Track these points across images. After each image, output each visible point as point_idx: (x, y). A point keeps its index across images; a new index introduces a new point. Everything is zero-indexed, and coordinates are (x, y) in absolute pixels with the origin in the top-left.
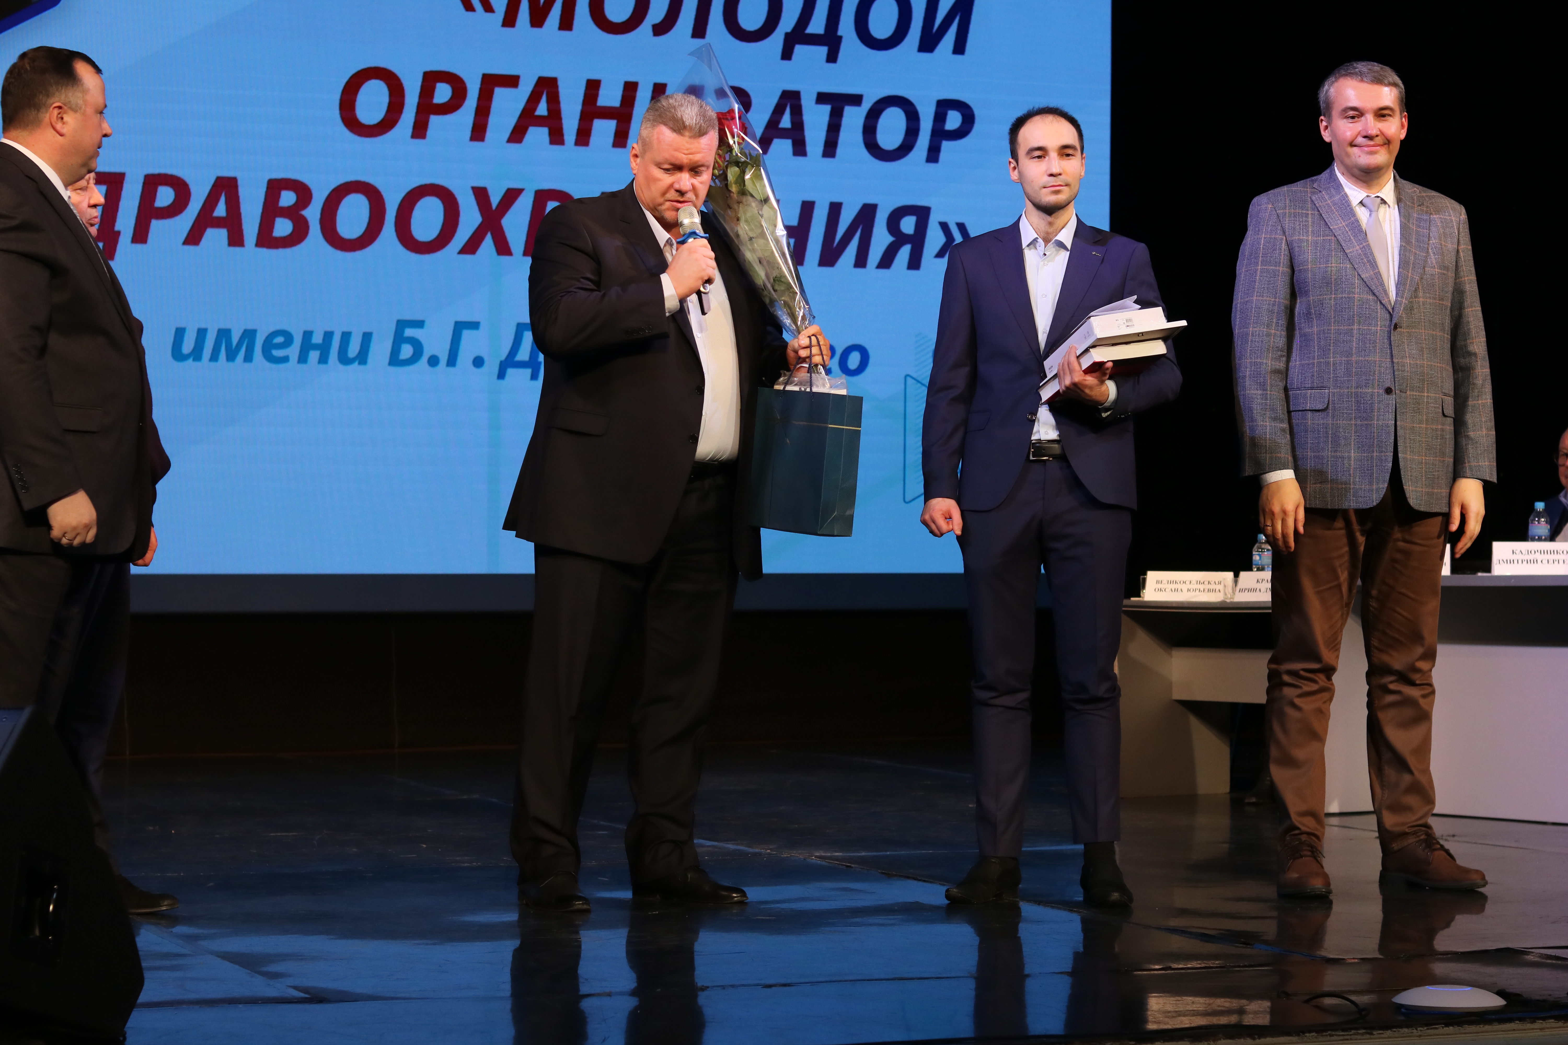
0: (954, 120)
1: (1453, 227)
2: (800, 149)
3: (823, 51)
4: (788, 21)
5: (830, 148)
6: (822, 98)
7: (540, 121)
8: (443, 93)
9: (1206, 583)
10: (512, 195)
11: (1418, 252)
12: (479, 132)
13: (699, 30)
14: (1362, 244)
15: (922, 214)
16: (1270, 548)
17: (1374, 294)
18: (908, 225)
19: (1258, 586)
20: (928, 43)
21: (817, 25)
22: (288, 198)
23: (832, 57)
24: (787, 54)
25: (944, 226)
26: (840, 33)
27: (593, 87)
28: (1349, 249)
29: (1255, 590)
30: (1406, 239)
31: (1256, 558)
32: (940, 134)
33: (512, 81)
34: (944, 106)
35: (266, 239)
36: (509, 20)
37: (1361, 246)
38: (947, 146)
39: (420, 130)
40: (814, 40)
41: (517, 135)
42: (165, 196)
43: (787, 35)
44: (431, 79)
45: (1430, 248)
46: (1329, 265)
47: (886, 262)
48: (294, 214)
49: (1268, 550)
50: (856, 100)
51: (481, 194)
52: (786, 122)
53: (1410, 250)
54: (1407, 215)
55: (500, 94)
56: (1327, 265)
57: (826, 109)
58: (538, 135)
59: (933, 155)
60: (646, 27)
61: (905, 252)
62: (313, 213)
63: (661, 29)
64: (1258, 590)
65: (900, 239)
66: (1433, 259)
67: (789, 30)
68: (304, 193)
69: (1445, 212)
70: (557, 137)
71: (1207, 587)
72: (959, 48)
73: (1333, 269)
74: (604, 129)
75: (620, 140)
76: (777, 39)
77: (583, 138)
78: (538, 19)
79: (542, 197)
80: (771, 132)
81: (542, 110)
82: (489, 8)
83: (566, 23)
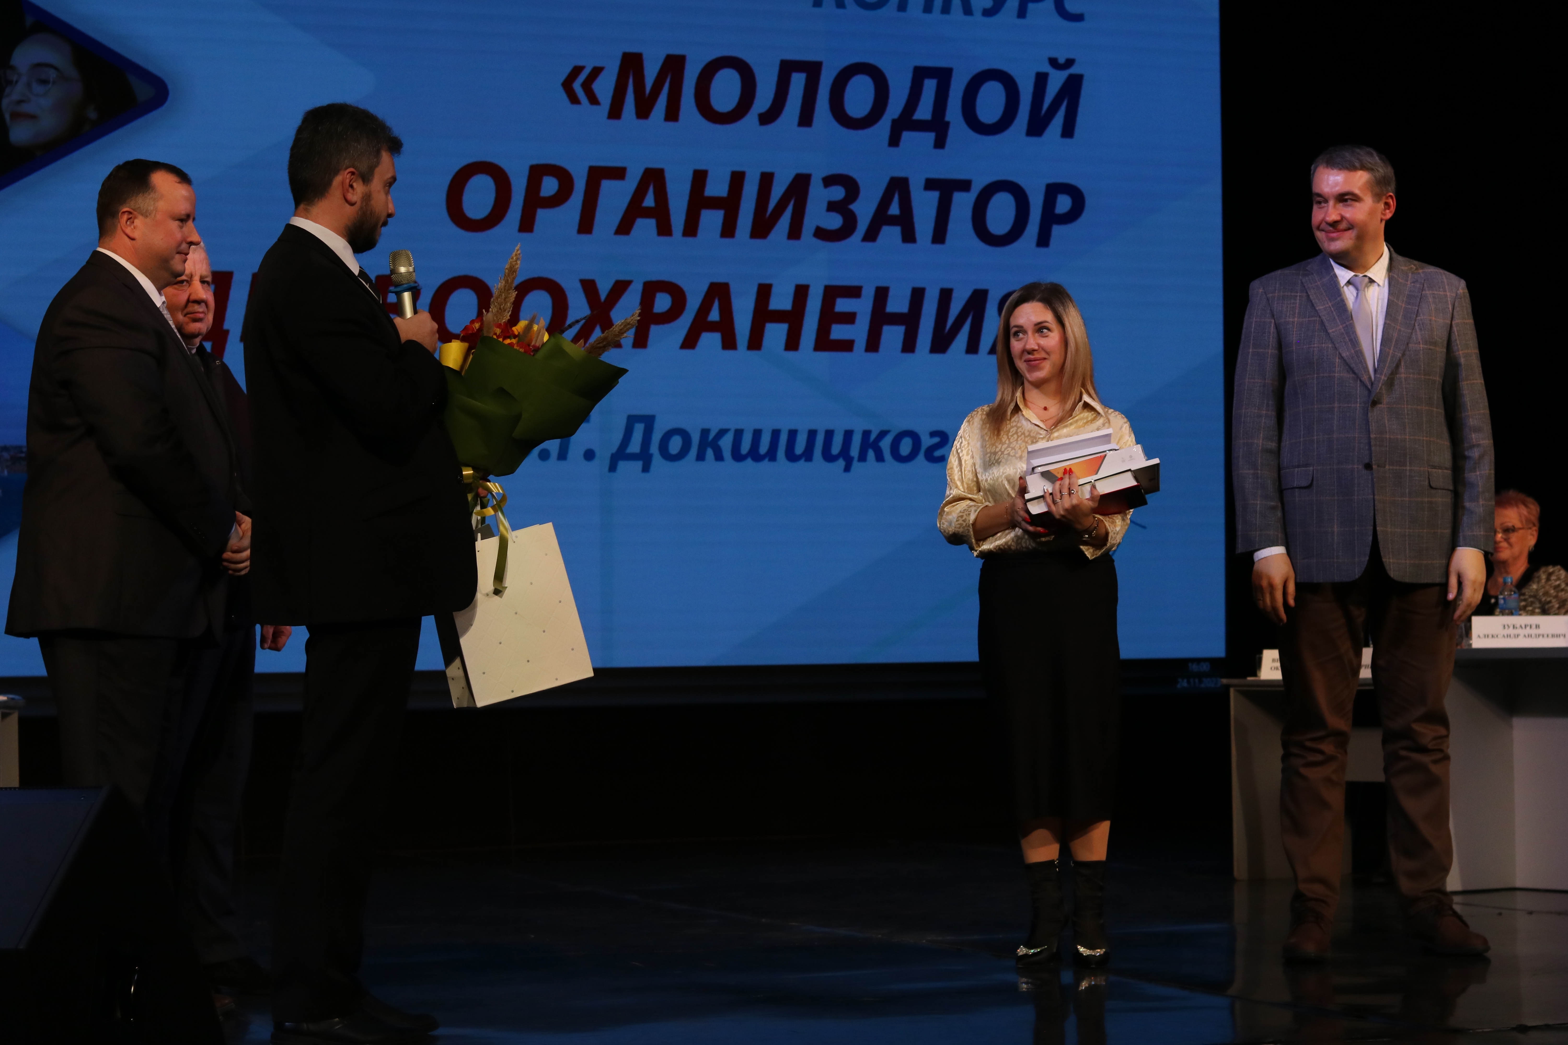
0: (1064, 203)
1: (1447, 302)
2: (909, 236)
3: (930, 137)
4: (895, 107)
5: (939, 235)
6: (930, 184)
7: (647, 213)
8: (549, 186)
10: (620, 288)
11: (1402, 329)
12: (586, 225)
13: (806, 119)
14: (1345, 323)
17: (1354, 373)
20: (1036, 127)
21: (924, 112)
23: (940, 143)
24: (894, 141)
26: (947, 119)
27: (700, 178)
28: (1332, 329)
30: (1391, 316)
32: (1050, 218)
33: (618, 173)
34: (1053, 191)
36: (615, 112)
37: (1344, 325)
38: (1057, 230)
39: (527, 225)
40: (921, 126)
41: (624, 228)
43: (894, 122)
44: (537, 173)
45: (1416, 325)
46: (1312, 346)
50: (964, 185)
51: (589, 287)
52: (894, 209)
53: (1394, 327)
54: (1397, 292)
55: (607, 186)
56: (1310, 346)
57: (935, 196)
58: (645, 227)
59: (1043, 240)
60: (752, 118)
63: (768, 118)
66: (1418, 335)
67: (896, 116)
69: (1439, 288)
70: (664, 229)
72: (1068, 131)
73: (1315, 349)
74: (712, 219)
75: (728, 230)
76: (883, 127)
77: (691, 229)
78: (643, 111)
79: (651, 289)
80: (880, 219)
81: (649, 201)
82: (594, 100)
83: (672, 114)
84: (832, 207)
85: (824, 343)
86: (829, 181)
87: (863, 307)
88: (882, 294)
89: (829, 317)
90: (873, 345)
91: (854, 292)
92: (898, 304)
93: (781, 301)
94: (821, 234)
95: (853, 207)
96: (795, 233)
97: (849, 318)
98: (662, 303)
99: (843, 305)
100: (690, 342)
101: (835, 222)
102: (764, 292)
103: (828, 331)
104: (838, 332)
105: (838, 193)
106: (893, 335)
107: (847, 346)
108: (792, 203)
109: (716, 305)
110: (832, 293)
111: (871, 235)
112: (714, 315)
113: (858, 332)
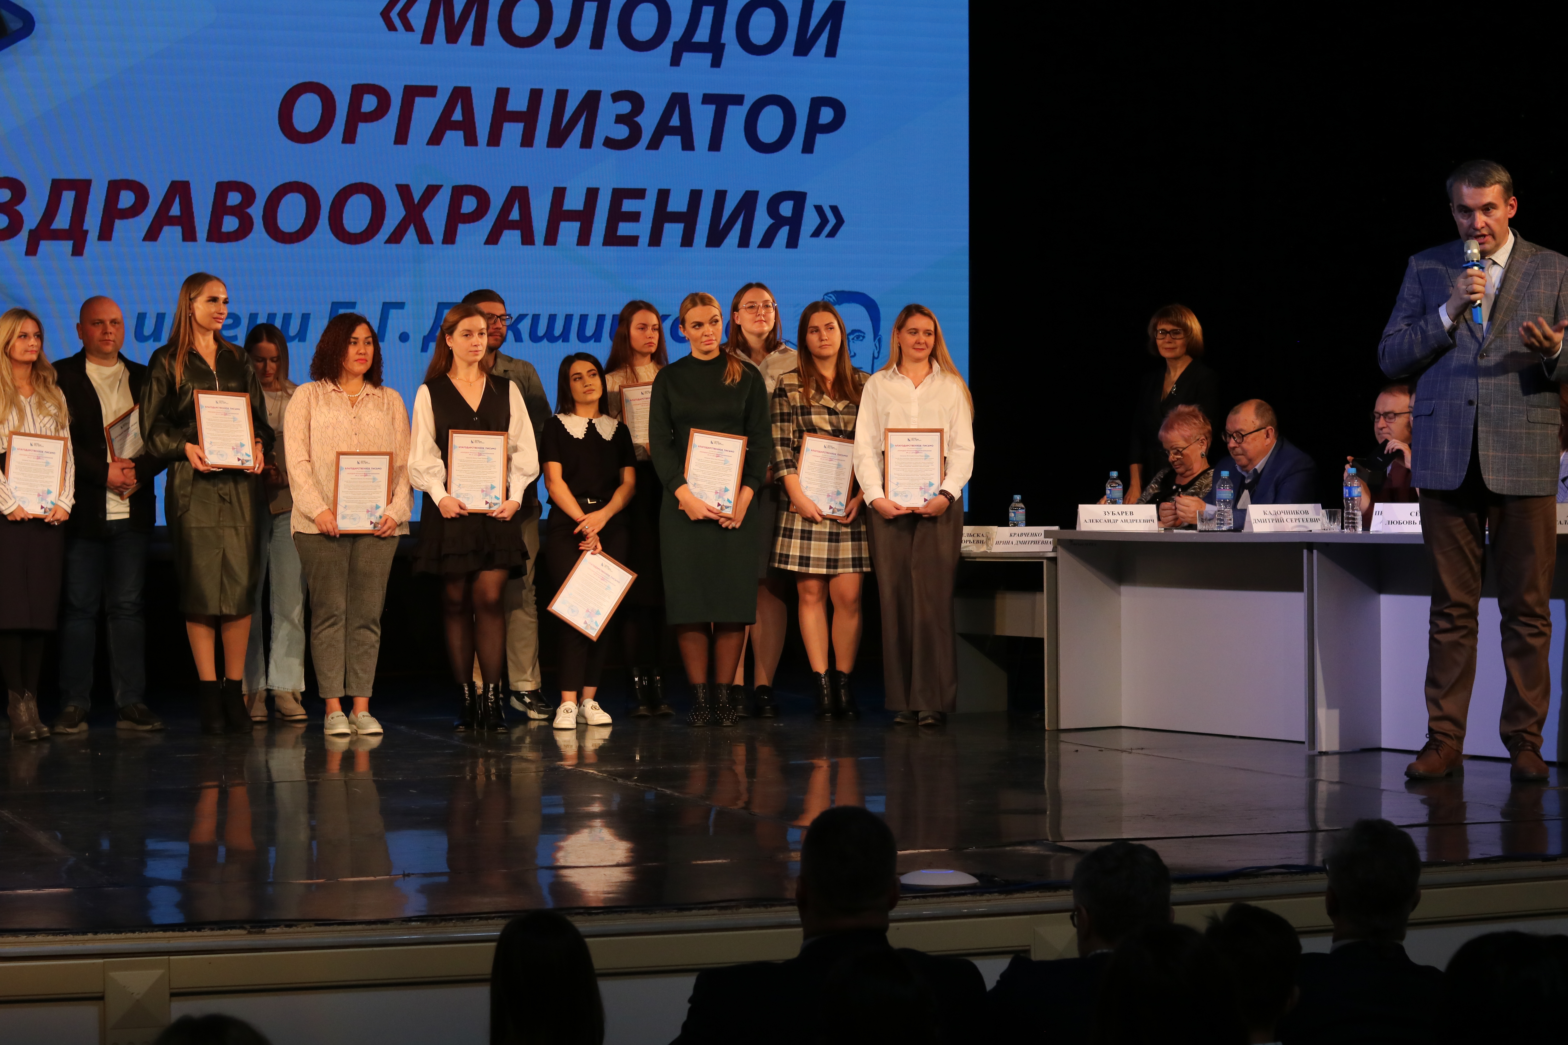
0: (826, 115)
2: (688, 145)
3: (708, 57)
4: (676, 32)
5: (715, 144)
6: (708, 99)
7: (456, 126)
8: (369, 103)
9: (976, 535)
10: (432, 191)
12: (401, 137)
13: (597, 42)
15: (799, 199)
16: (1023, 506)
18: (786, 209)
19: (1011, 539)
20: (803, 48)
21: (702, 35)
22: (234, 199)
23: (716, 63)
24: (675, 61)
25: (819, 209)
26: (723, 41)
27: (502, 95)
29: (1008, 543)
31: (1012, 515)
32: (814, 128)
33: (430, 91)
34: (817, 104)
35: (216, 235)
36: (428, 37)
38: (820, 139)
39: (349, 137)
40: (700, 48)
41: (435, 139)
42: (127, 199)
43: (675, 43)
44: (358, 91)
47: (767, 241)
48: (240, 212)
49: (1022, 508)
50: (738, 100)
51: (404, 191)
52: (675, 121)
55: (420, 102)
57: (712, 108)
58: (454, 138)
59: (808, 147)
60: (549, 42)
61: (784, 232)
62: (256, 211)
63: (563, 42)
64: (1011, 542)
65: (778, 221)
67: (677, 40)
68: (248, 194)
70: (471, 140)
71: (977, 538)
72: (831, 51)
74: (513, 131)
75: (527, 140)
76: (667, 47)
77: (494, 139)
78: (453, 36)
79: (459, 192)
80: (663, 130)
81: (457, 115)
82: (409, 27)
83: (478, 39)
84: (620, 119)
85: (612, 239)
86: (617, 97)
87: (647, 207)
88: (663, 196)
89: (616, 216)
90: (655, 240)
91: (639, 194)
92: (678, 203)
93: (574, 202)
94: (610, 143)
95: (638, 119)
96: (586, 142)
97: (634, 217)
98: (469, 204)
99: (628, 205)
100: (493, 239)
101: (622, 132)
102: (559, 194)
103: (616, 229)
104: (625, 229)
105: (625, 107)
106: (673, 231)
107: (632, 241)
108: (584, 116)
109: (516, 206)
110: (619, 195)
111: (654, 144)
112: (515, 215)
113: (643, 229)
